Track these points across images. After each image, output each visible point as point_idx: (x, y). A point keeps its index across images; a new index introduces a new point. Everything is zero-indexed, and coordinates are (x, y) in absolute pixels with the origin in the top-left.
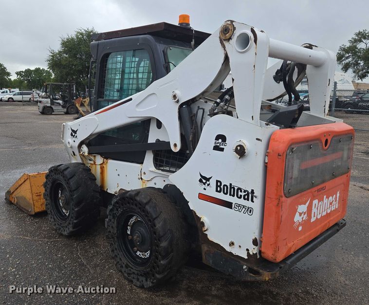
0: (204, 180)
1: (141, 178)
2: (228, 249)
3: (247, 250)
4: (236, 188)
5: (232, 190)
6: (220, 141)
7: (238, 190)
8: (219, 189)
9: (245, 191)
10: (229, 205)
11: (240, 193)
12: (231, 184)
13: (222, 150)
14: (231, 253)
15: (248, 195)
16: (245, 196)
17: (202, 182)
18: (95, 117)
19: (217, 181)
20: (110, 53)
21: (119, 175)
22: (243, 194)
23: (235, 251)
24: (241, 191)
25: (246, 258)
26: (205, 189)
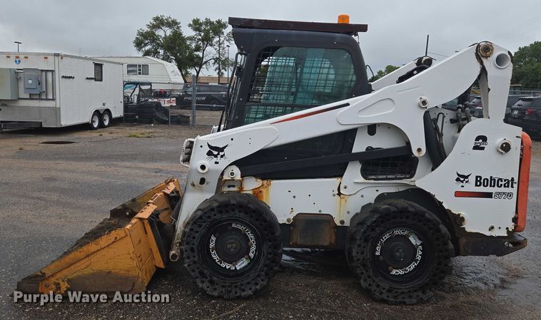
0: (462, 178)
1: (339, 194)
2: (488, 233)
3: (507, 228)
4: (497, 179)
5: (493, 182)
6: (481, 141)
7: (498, 181)
8: (478, 183)
9: (505, 181)
10: (489, 195)
11: (500, 183)
12: (491, 177)
13: (483, 148)
14: (491, 236)
15: (508, 183)
16: (505, 184)
17: (460, 180)
18: (273, 127)
19: (477, 177)
20: (278, 48)
21: (294, 197)
22: (503, 183)
23: (495, 233)
24: (502, 181)
25: (506, 235)
26: (462, 186)
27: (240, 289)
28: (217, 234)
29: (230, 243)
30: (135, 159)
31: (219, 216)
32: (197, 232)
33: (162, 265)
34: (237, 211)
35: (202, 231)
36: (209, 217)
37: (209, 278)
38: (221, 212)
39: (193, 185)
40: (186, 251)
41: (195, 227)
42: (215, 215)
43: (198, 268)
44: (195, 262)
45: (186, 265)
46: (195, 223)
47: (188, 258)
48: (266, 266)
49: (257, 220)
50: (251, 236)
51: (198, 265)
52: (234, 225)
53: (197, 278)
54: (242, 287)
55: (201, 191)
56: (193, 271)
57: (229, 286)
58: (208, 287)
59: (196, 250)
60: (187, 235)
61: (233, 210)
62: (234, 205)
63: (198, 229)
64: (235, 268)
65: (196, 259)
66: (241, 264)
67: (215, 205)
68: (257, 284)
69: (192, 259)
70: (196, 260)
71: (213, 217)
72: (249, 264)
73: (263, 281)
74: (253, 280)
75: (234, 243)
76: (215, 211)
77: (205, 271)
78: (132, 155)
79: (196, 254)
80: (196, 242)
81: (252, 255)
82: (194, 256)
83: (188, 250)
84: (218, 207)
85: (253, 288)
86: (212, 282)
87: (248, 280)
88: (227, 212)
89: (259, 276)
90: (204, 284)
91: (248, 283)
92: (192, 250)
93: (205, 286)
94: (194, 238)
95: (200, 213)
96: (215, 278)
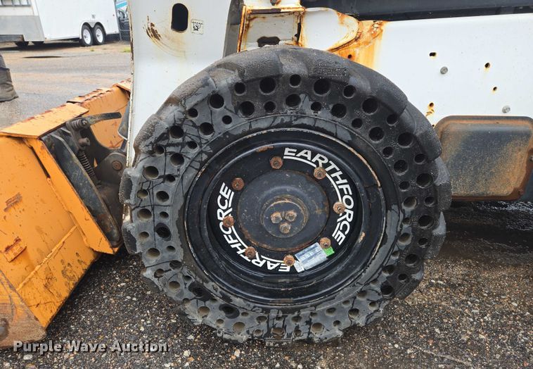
27: (309, 323)
28: (238, 183)
29: (279, 208)
30: (124, 70)
31: (240, 124)
32: (171, 178)
33: (106, 248)
34: (305, 104)
35: (188, 174)
36: (207, 128)
37: (221, 302)
38: (247, 109)
39: (154, 34)
40: (145, 234)
41: (164, 163)
42: (227, 120)
43: (188, 278)
44: (175, 264)
45: (148, 273)
46: (158, 148)
47: (154, 251)
48: (389, 269)
49: (375, 134)
50: (341, 185)
51: (186, 271)
52: (288, 154)
53: (187, 300)
54: (314, 319)
55: (181, 53)
56: (175, 284)
57: (278, 318)
58: (220, 321)
59: (173, 230)
60: (135, 188)
61: (293, 100)
62: (295, 79)
63: (173, 169)
64: (293, 268)
65: (179, 255)
66: (310, 258)
67: (226, 80)
68: (354, 311)
69: (167, 255)
70: (180, 258)
71: (221, 128)
72: (330, 258)
73: (373, 303)
74: (346, 302)
75: (289, 207)
76: (228, 103)
77: (210, 286)
78: (121, 67)
79: (175, 241)
80: (173, 207)
81: (340, 236)
82: (171, 248)
83: (150, 230)
84: (238, 87)
85: (346, 323)
86: (230, 310)
87: (333, 304)
88: (269, 107)
89: (362, 293)
90: (210, 314)
91: (331, 310)
92: (163, 231)
93: (211, 319)
94: (163, 196)
95: (173, 113)
96: (237, 301)
